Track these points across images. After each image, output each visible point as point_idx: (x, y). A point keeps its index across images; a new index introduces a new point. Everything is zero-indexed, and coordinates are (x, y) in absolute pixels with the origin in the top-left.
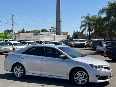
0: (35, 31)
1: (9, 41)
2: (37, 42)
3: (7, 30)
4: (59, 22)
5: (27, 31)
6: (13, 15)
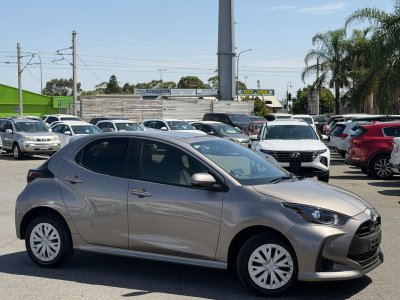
0: (157, 86)
1: (62, 119)
2: (148, 124)
3: (54, 81)
4: (226, 54)
5: (126, 85)
6: (74, 34)
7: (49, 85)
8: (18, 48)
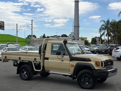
0: (56, 37)
5: (48, 36)
6: (32, 20)
7: (28, 36)
8: (17, 25)
